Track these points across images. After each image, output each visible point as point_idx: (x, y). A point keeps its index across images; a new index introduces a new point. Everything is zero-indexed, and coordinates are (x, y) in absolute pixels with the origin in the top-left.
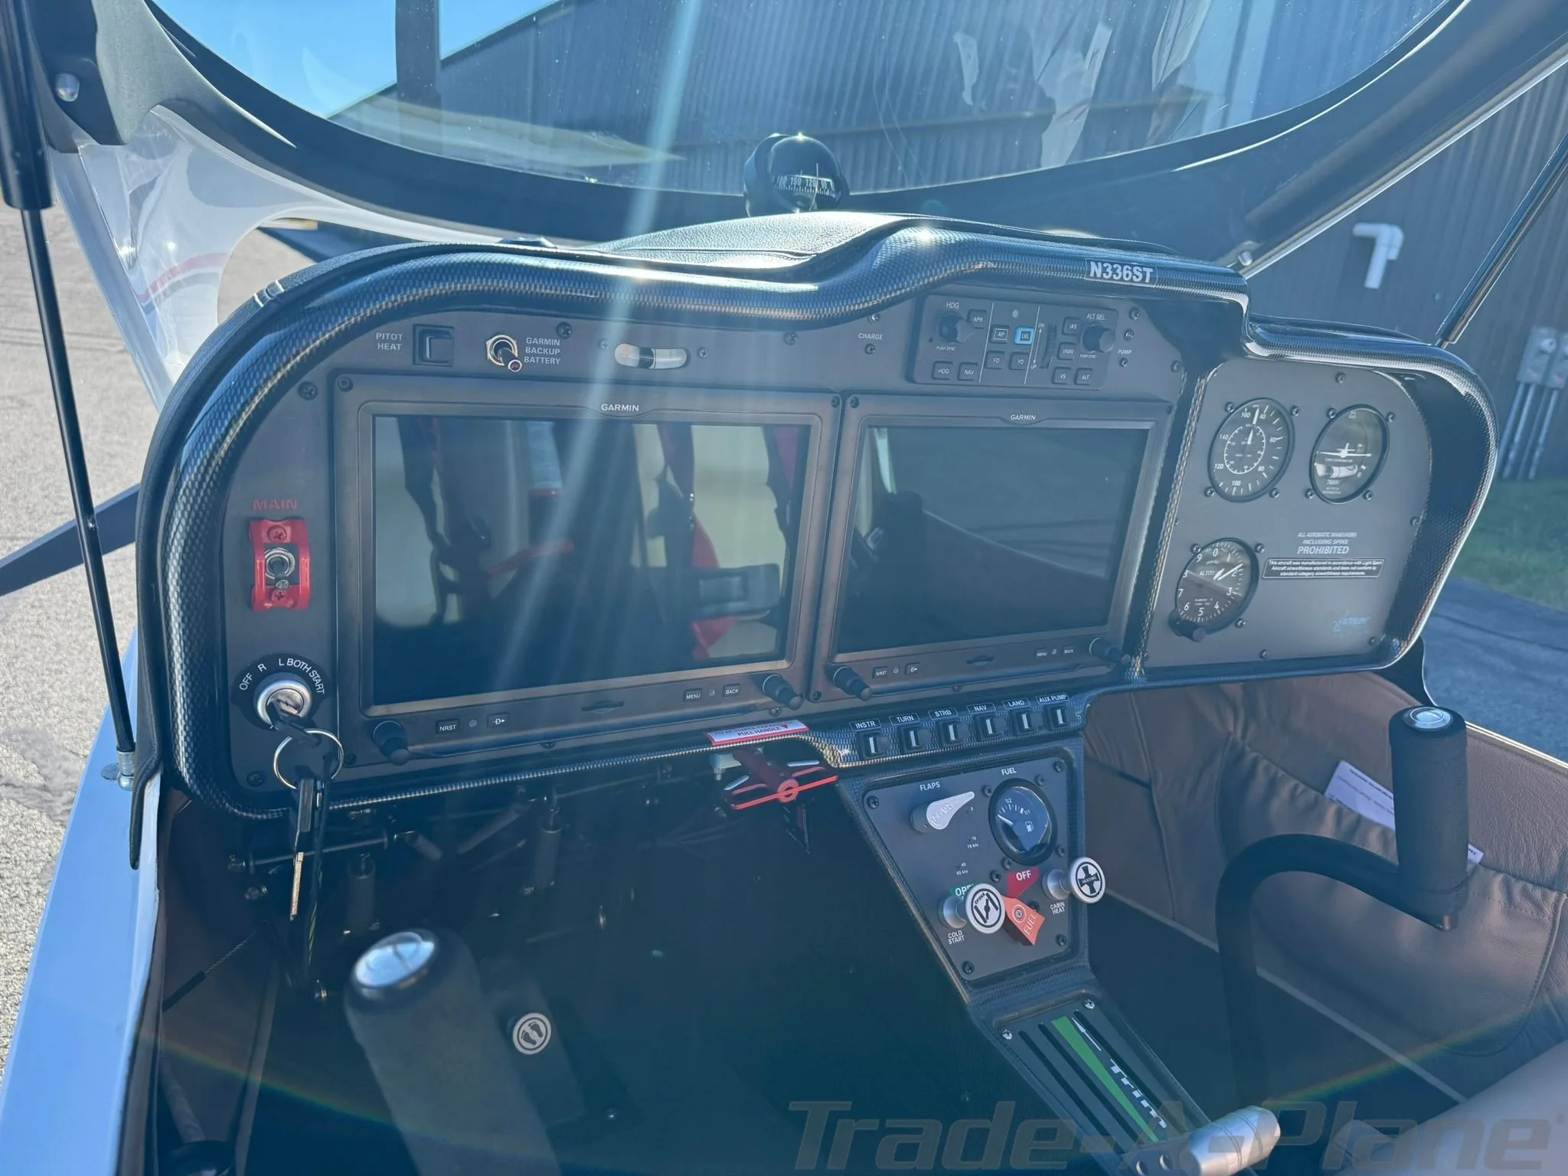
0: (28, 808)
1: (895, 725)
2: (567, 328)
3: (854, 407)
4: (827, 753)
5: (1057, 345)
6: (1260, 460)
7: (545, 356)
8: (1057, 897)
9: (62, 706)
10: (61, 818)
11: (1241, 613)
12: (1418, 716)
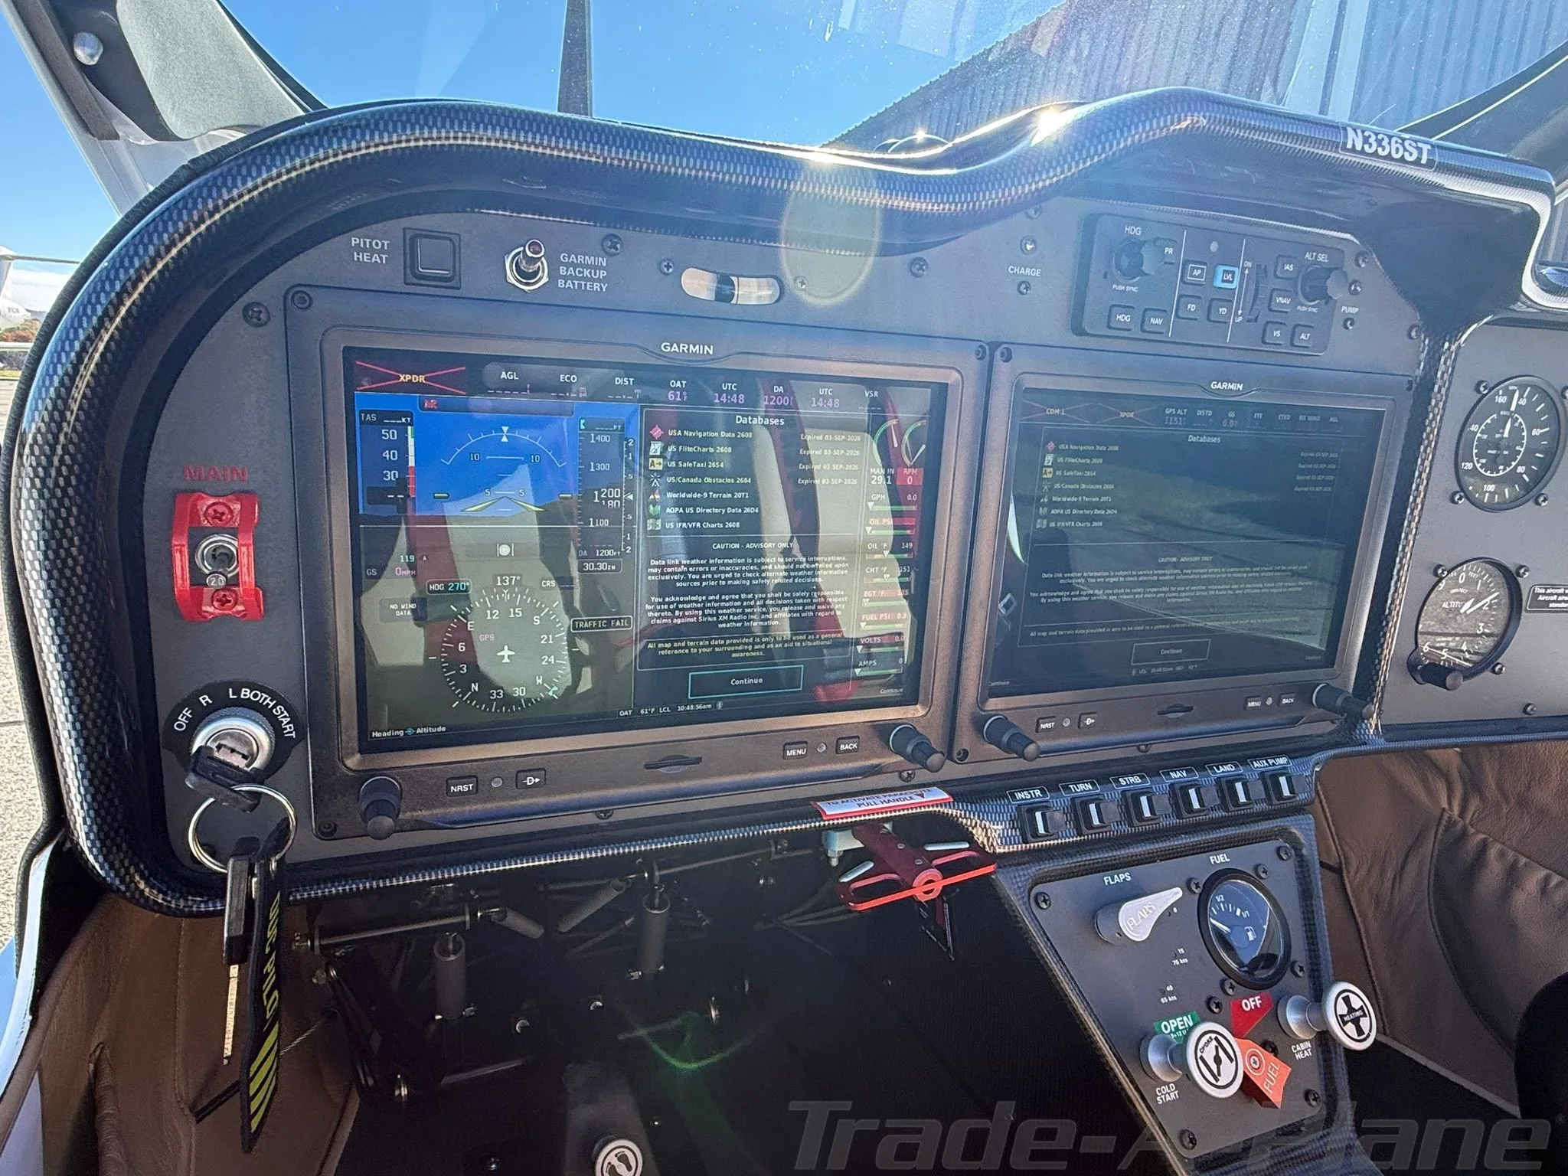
1: (1068, 796)
2: (615, 240)
3: (1006, 361)
4: (979, 835)
5: (1269, 292)
6: (1519, 457)
7: (586, 279)
8: (1302, 1036)
11: (1499, 656)
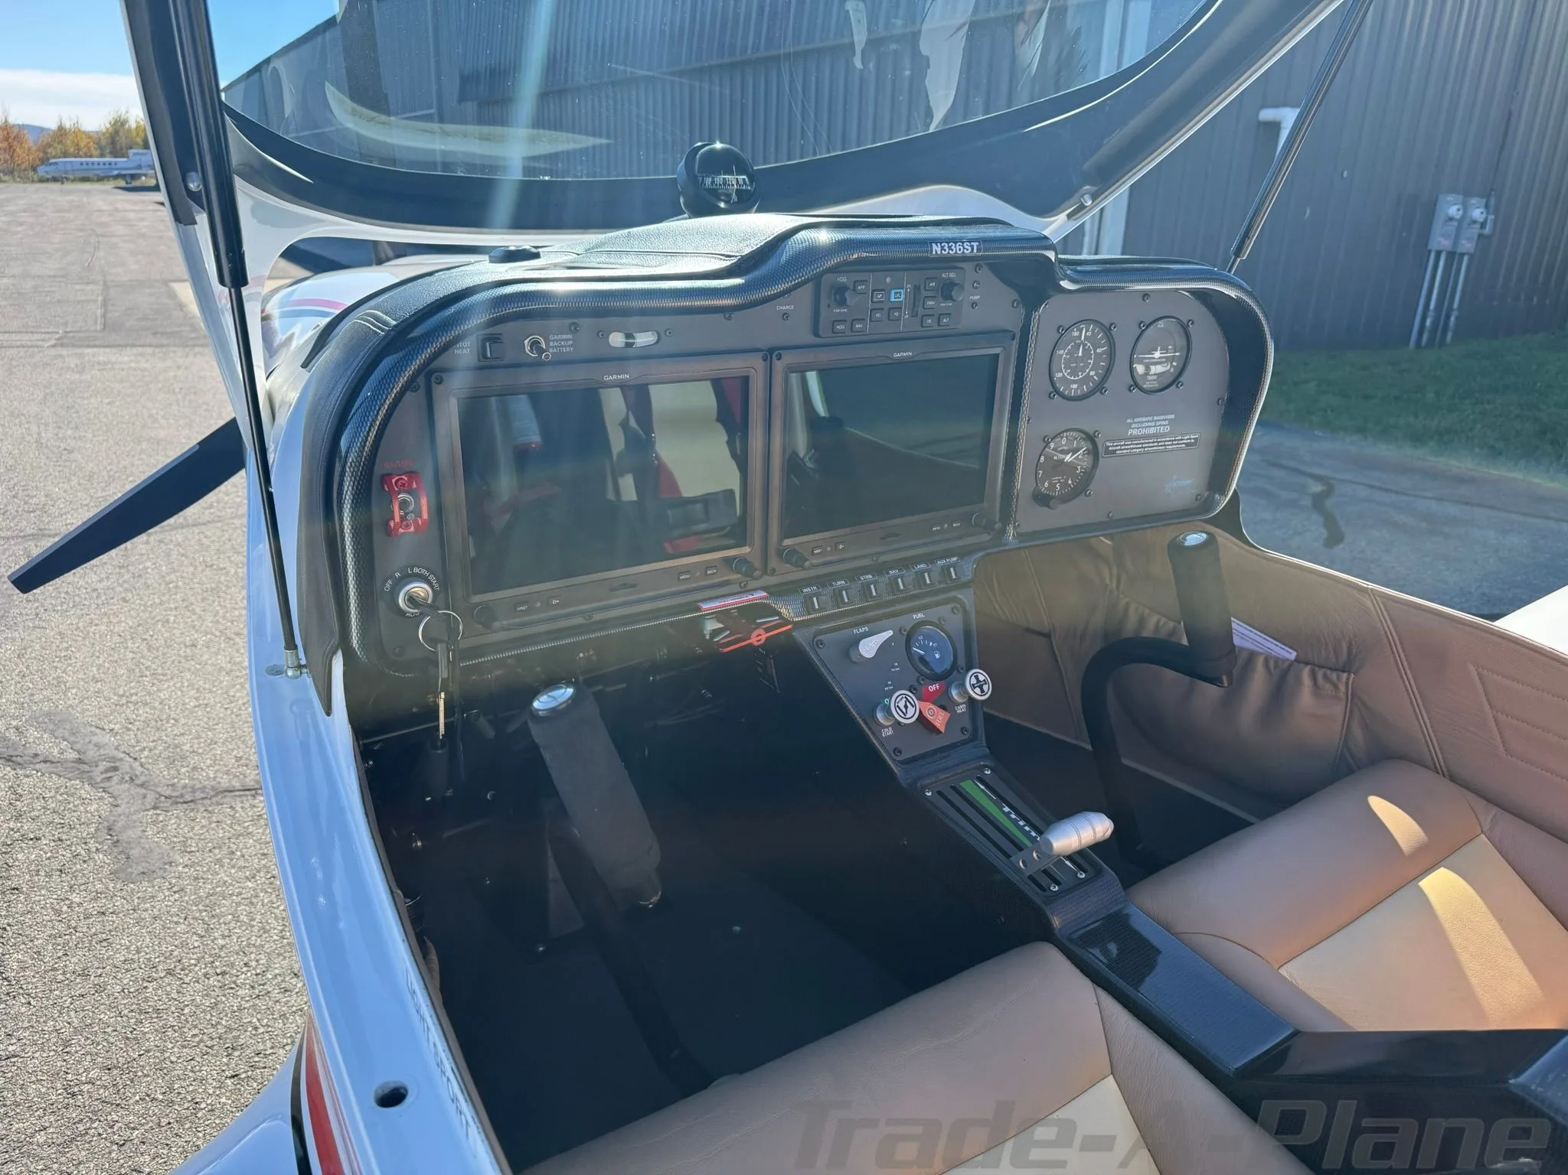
0: (71, 780)
1: (832, 588)
2: (575, 325)
3: (779, 359)
4: (783, 611)
5: (922, 299)
6: (1090, 366)
7: (563, 346)
8: (960, 700)
9: (79, 688)
10: (102, 785)
11: (1089, 485)
12: (1188, 538)
